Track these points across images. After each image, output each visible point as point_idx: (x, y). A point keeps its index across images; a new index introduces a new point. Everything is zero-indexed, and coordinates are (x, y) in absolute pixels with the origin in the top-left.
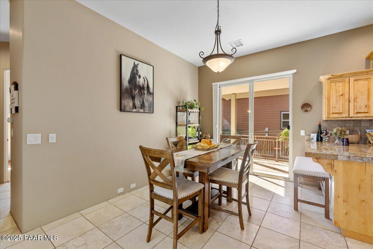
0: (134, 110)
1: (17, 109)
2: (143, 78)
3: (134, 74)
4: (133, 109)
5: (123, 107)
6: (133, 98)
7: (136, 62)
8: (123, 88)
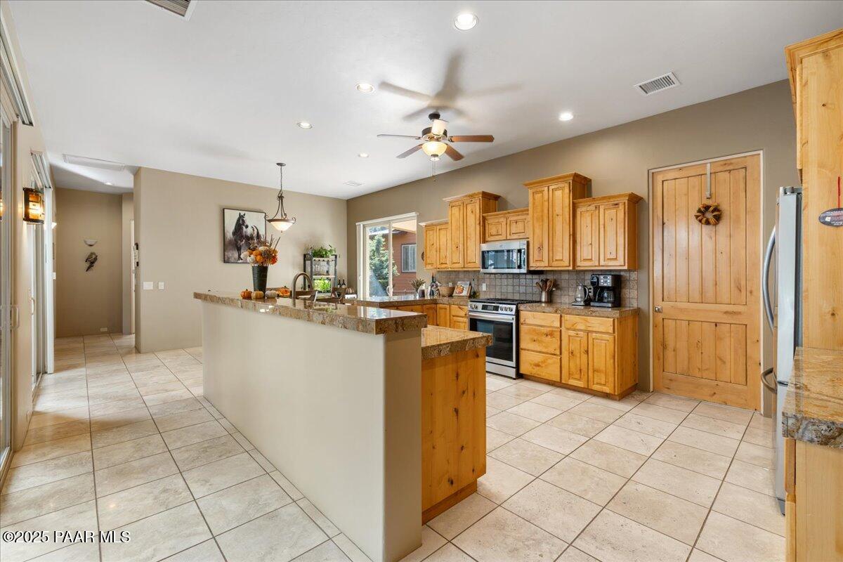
0: (241, 261)
1: (138, 263)
2: (252, 227)
3: (240, 224)
4: (238, 259)
5: (226, 259)
6: (239, 249)
7: (242, 213)
8: (227, 240)
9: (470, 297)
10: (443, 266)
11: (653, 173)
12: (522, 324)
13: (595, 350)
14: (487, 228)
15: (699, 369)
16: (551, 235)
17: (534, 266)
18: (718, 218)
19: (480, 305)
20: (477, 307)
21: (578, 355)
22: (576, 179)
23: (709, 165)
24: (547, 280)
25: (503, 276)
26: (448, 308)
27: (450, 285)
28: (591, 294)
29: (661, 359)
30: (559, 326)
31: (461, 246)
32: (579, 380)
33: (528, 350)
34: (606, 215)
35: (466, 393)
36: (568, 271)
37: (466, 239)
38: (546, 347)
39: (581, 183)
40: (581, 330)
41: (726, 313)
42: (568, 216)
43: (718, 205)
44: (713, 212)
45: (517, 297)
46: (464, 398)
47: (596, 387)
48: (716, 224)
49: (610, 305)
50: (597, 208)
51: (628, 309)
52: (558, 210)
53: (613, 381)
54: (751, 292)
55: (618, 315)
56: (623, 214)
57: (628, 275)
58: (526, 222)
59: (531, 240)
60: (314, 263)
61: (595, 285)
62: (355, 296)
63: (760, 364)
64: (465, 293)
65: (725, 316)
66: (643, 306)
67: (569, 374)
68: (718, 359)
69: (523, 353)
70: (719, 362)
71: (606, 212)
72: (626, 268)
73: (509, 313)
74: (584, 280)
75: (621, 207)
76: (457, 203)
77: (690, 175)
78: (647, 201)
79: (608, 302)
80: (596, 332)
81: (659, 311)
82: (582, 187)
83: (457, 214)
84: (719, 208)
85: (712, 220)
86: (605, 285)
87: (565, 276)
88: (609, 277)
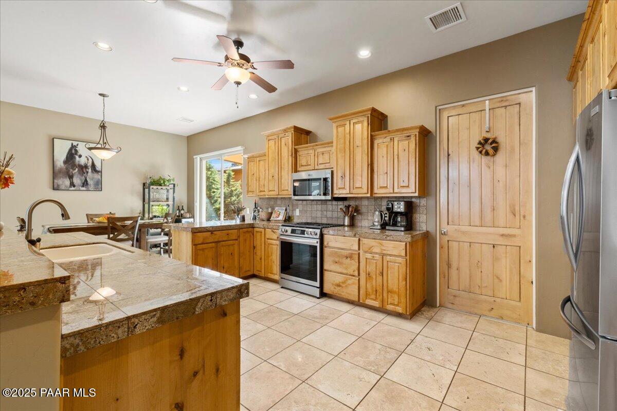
0: (73, 188)
2: (86, 157)
3: (73, 154)
4: (70, 187)
5: (55, 186)
6: (71, 177)
8: (57, 168)
9: (285, 221)
10: (262, 193)
11: (440, 110)
12: (326, 247)
13: (389, 272)
14: (298, 160)
15: (479, 286)
16: (352, 165)
17: (338, 193)
18: (496, 149)
19: (289, 229)
20: (287, 231)
21: (374, 277)
22: (374, 114)
23: (487, 102)
24: (349, 206)
25: (313, 203)
26: (263, 232)
27: (270, 210)
28: (387, 219)
29: (447, 277)
30: (357, 249)
31: (276, 175)
32: (375, 300)
33: (331, 271)
34: (400, 146)
35: (199, 376)
36: (367, 198)
37: (280, 168)
38: (346, 269)
39: (378, 118)
40: (376, 253)
41: (502, 235)
42: (366, 147)
43: (496, 138)
44: (491, 144)
45: (325, 221)
46: (196, 382)
47: (390, 307)
48: (494, 155)
49: (403, 229)
50: (392, 140)
51: (418, 233)
52: (358, 142)
53: (405, 301)
54: (524, 217)
55: (409, 239)
56: (414, 145)
57: (418, 201)
58: (331, 154)
59: (335, 170)
60: (151, 190)
61: (390, 210)
62: (191, 220)
63: (532, 282)
64: (281, 218)
65: (501, 238)
66: (431, 229)
67: (367, 294)
68: (495, 277)
69: (326, 274)
70: (496, 281)
71: (400, 144)
72: (417, 194)
73: (315, 237)
74: (381, 205)
75: (413, 139)
76: (273, 137)
77: (471, 111)
78: (434, 134)
79: (401, 226)
80: (390, 255)
81: (444, 234)
82: (379, 121)
83: (273, 145)
84: (498, 140)
85: (491, 152)
86: (399, 210)
87: (365, 203)
88: (402, 203)
